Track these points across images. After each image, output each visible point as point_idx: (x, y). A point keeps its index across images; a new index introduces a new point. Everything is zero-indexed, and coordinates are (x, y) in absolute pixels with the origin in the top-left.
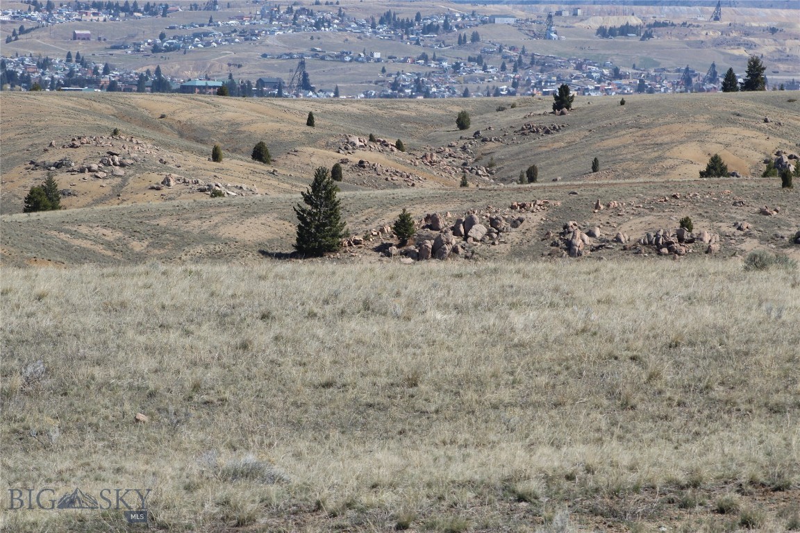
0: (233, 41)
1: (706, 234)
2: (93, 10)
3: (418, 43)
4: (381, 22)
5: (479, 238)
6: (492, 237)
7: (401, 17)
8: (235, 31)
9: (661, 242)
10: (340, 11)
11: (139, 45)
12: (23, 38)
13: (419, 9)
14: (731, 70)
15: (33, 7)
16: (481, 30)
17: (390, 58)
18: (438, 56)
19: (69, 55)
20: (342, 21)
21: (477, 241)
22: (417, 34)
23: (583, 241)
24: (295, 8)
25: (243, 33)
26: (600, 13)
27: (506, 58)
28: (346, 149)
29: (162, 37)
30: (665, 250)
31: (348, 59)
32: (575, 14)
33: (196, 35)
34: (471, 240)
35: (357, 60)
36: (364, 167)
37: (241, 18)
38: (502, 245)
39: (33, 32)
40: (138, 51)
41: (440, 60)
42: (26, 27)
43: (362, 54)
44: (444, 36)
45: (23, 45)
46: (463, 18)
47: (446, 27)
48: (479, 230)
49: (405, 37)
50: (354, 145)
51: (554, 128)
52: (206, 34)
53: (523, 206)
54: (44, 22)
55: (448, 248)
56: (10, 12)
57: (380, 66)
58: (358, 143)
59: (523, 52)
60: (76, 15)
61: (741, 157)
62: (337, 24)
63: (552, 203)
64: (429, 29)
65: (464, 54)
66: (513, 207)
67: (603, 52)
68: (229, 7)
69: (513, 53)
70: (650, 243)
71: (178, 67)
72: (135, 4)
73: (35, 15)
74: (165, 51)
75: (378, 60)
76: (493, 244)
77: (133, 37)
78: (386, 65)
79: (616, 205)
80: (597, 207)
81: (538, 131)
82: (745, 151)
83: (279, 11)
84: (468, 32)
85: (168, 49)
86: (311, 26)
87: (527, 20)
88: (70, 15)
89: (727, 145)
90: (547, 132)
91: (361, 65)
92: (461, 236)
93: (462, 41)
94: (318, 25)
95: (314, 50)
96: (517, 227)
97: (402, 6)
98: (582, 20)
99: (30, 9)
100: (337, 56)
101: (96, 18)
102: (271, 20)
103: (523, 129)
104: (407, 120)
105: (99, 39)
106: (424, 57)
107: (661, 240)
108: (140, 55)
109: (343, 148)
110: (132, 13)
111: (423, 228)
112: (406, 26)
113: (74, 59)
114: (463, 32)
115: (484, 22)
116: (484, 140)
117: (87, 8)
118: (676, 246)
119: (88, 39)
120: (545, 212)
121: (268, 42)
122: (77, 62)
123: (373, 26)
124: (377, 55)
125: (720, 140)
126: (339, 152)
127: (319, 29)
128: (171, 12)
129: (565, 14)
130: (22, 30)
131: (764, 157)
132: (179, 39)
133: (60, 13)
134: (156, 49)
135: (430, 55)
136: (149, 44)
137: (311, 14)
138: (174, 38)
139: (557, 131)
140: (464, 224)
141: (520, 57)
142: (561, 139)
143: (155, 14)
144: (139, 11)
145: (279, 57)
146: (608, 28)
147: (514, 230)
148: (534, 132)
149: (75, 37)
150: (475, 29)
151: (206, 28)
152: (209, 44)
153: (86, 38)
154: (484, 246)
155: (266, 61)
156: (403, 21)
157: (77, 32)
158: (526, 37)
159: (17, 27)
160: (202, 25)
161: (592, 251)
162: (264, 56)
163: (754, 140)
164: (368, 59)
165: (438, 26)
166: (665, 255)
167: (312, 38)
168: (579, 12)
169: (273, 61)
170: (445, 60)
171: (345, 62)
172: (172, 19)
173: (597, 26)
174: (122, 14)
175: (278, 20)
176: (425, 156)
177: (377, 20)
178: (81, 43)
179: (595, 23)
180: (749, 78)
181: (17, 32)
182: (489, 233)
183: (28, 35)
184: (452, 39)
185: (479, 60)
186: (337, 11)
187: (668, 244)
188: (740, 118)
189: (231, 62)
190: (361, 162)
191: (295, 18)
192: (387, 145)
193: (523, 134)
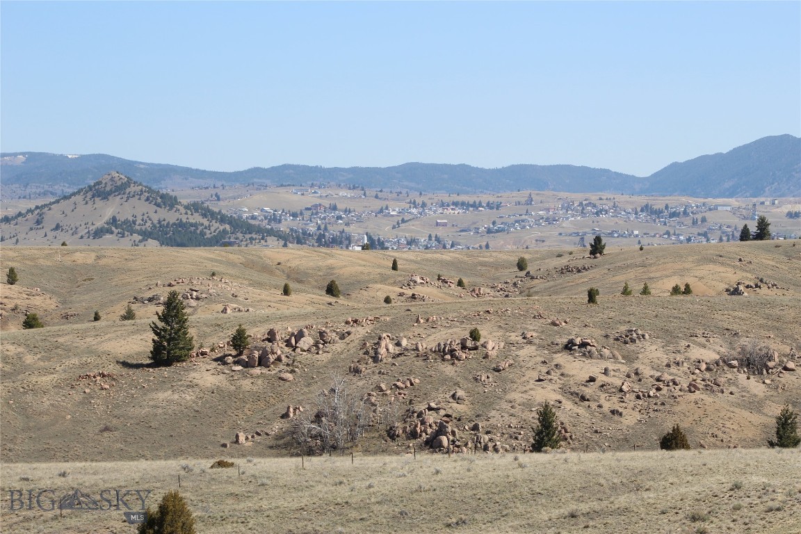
0: (540, 225)
1: (490, 342)
2: (452, 207)
3: (665, 224)
4: (642, 210)
5: (306, 348)
6: (318, 348)
7: (655, 207)
8: (542, 218)
9: (447, 350)
10: (615, 204)
11: (478, 229)
12: (403, 226)
13: (667, 202)
14: (746, 226)
15: (412, 206)
16: (708, 215)
17: (645, 234)
18: (677, 232)
19: (430, 236)
20: (615, 210)
21: (305, 351)
22: (666, 218)
23: (387, 350)
24: (584, 203)
25: (547, 220)
26: (790, 203)
27: (723, 233)
28: (409, 285)
29: (494, 223)
30: (448, 357)
31: (616, 235)
32: (774, 204)
33: (516, 222)
34: (298, 350)
35: (622, 236)
36: (415, 298)
37: (548, 210)
38: (324, 355)
39: (410, 222)
40: (478, 233)
41: (678, 235)
42: (406, 219)
43: (626, 233)
44: (683, 219)
45: (403, 231)
46: (697, 207)
47: (685, 213)
48: (307, 342)
49: (657, 220)
50: (415, 282)
51: (584, 268)
52: (523, 221)
53: (355, 321)
54: (419, 215)
55: (272, 358)
56: (397, 209)
57: (637, 239)
58: (419, 281)
59: (736, 229)
60: (440, 210)
61: (710, 287)
62: (612, 212)
63: (382, 318)
64: (673, 215)
65: (696, 230)
66: (347, 323)
67: (789, 228)
68: (541, 202)
69: (729, 230)
70: (439, 350)
71: (502, 242)
72: (480, 203)
73: (414, 211)
74: (495, 233)
75: (637, 236)
76: (318, 353)
77: (475, 223)
78: (641, 239)
79: (435, 319)
80: (418, 321)
81: (572, 270)
82: (714, 283)
83: (573, 204)
84: (699, 217)
85: (497, 231)
86: (593, 214)
87: (739, 208)
88: (436, 210)
89: (701, 278)
90: (579, 271)
91: (624, 239)
92: (293, 347)
93: (695, 222)
94: (597, 214)
95: (594, 230)
96: (344, 338)
97: (657, 200)
98: (778, 207)
99: (410, 207)
100: (609, 234)
101: (453, 212)
102: (567, 211)
103: (562, 269)
104: (483, 264)
105: (453, 226)
106: (668, 233)
107: (447, 348)
108: (479, 235)
109: (406, 285)
110: (477, 208)
111: (264, 340)
112: (658, 213)
113: (434, 239)
114: (695, 217)
115: (710, 210)
116: (532, 278)
117: (448, 206)
118: (459, 353)
119: (446, 225)
120: (374, 326)
121: (564, 225)
122: (436, 240)
123: (636, 214)
124: (636, 232)
125: (697, 275)
126: (402, 288)
127: (598, 215)
128: (503, 206)
129: (767, 203)
130: (403, 221)
131: (727, 287)
132: (505, 224)
133: (430, 209)
134: (489, 231)
135: (672, 232)
136: (485, 228)
137: (594, 206)
138: (502, 224)
139: (586, 270)
140: (295, 337)
141: (733, 232)
142: (586, 277)
143: (491, 208)
144: (483, 207)
145: (570, 235)
146: (794, 212)
147: (340, 341)
148: (569, 271)
149: (437, 224)
150: (704, 214)
151: (524, 217)
152: (524, 227)
153: (444, 225)
154: (309, 355)
155: (561, 238)
156: (656, 210)
157: (438, 221)
158: (738, 219)
159: (400, 219)
160: (520, 215)
161: (393, 358)
162: (560, 234)
163: (723, 274)
164: (630, 235)
165: (680, 213)
166: (448, 360)
167: (593, 222)
168: (776, 202)
169: (566, 238)
170: (682, 235)
171: (614, 237)
172: (502, 210)
173: (787, 211)
174: (471, 209)
175: (572, 210)
176: (474, 290)
177: (639, 209)
178: (441, 228)
179: (787, 208)
180: (759, 231)
181: (400, 222)
182: (316, 345)
183: (407, 224)
184: (688, 221)
185: (705, 235)
186: (612, 204)
187: (452, 352)
188: (722, 259)
189: (537, 238)
190: (413, 295)
191: (583, 209)
192: (447, 282)
193: (562, 273)
